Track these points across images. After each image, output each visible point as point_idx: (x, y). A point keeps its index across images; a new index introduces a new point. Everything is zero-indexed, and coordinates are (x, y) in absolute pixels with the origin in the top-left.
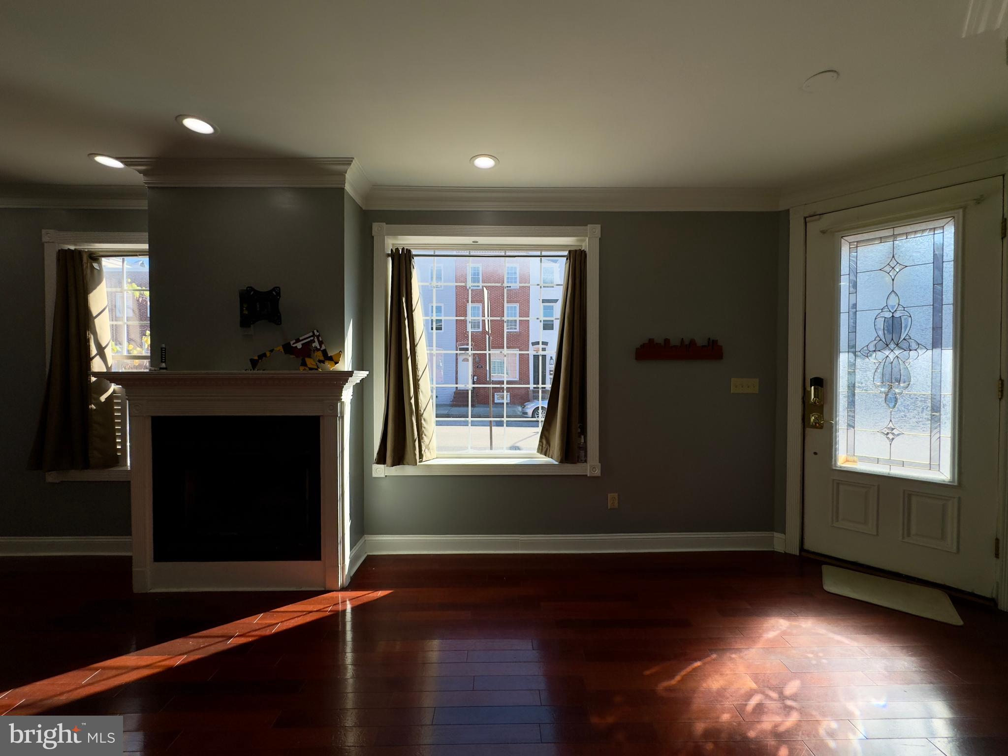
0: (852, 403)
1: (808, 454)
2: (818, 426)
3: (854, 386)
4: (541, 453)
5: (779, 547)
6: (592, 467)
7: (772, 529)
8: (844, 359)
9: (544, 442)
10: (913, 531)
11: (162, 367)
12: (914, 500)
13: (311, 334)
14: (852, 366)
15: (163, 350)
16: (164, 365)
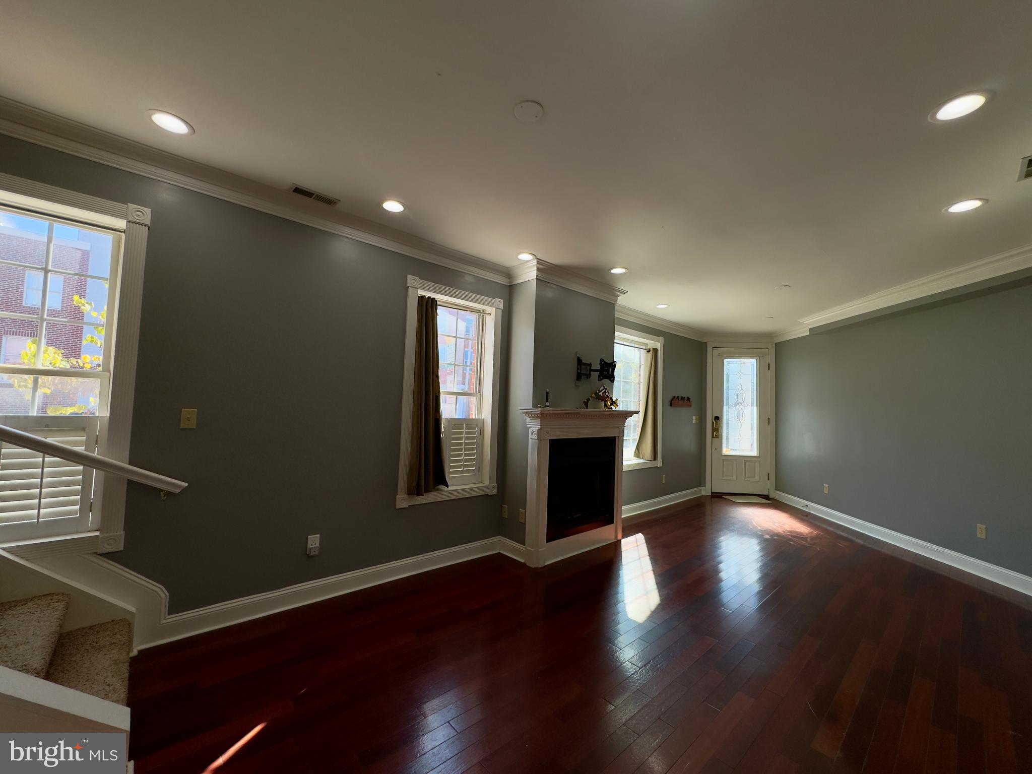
0: (728, 427)
1: (713, 450)
2: (717, 437)
3: (728, 420)
4: (636, 457)
5: (704, 493)
6: (659, 463)
7: (700, 485)
8: (725, 408)
9: (637, 451)
10: (747, 476)
11: (546, 405)
12: (747, 464)
13: (603, 388)
14: (728, 411)
15: (547, 393)
16: (548, 404)
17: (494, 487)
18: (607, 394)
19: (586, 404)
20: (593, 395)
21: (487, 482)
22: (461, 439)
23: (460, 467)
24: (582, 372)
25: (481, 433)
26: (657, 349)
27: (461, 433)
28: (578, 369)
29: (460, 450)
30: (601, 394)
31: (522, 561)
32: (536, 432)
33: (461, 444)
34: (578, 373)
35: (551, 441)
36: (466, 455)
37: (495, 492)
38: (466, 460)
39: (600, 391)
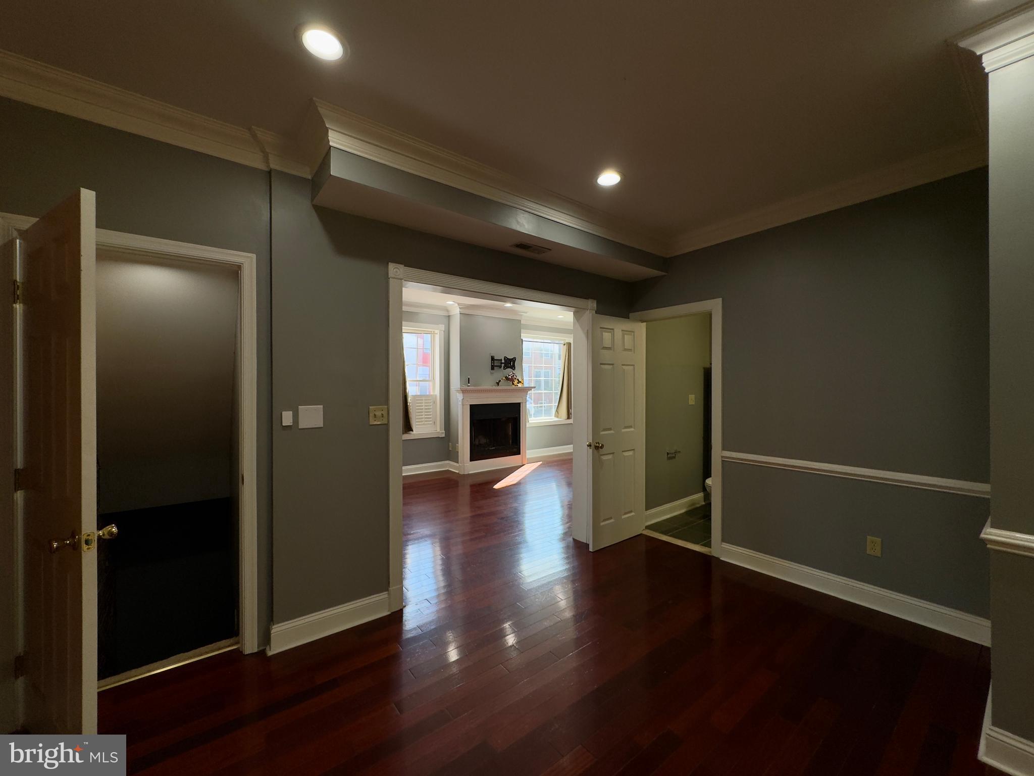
4: (556, 417)
9: (556, 413)
13: (512, 373)
15: (469, 378)
16: (469, 385)
17: (442, 433)
18: (515, 377)
19: (498, 384)
20: (504, 378)
21: (438, 430)
22: (422, 406)
23: (422, 421)
24: (495, 365)
25: (434, 402)
26: (570, 344)
27: (422, 403)
28: (492, 363)
29: (422, 412)
30: (510, 377)
31: (457, 472)
32: (461, 401)
33: (422, 409)
34: (492, 365)
35: (471, 405)
36: (426, 415)
37: (443, 435)
38: (426, 418)
39: (509, 375)
